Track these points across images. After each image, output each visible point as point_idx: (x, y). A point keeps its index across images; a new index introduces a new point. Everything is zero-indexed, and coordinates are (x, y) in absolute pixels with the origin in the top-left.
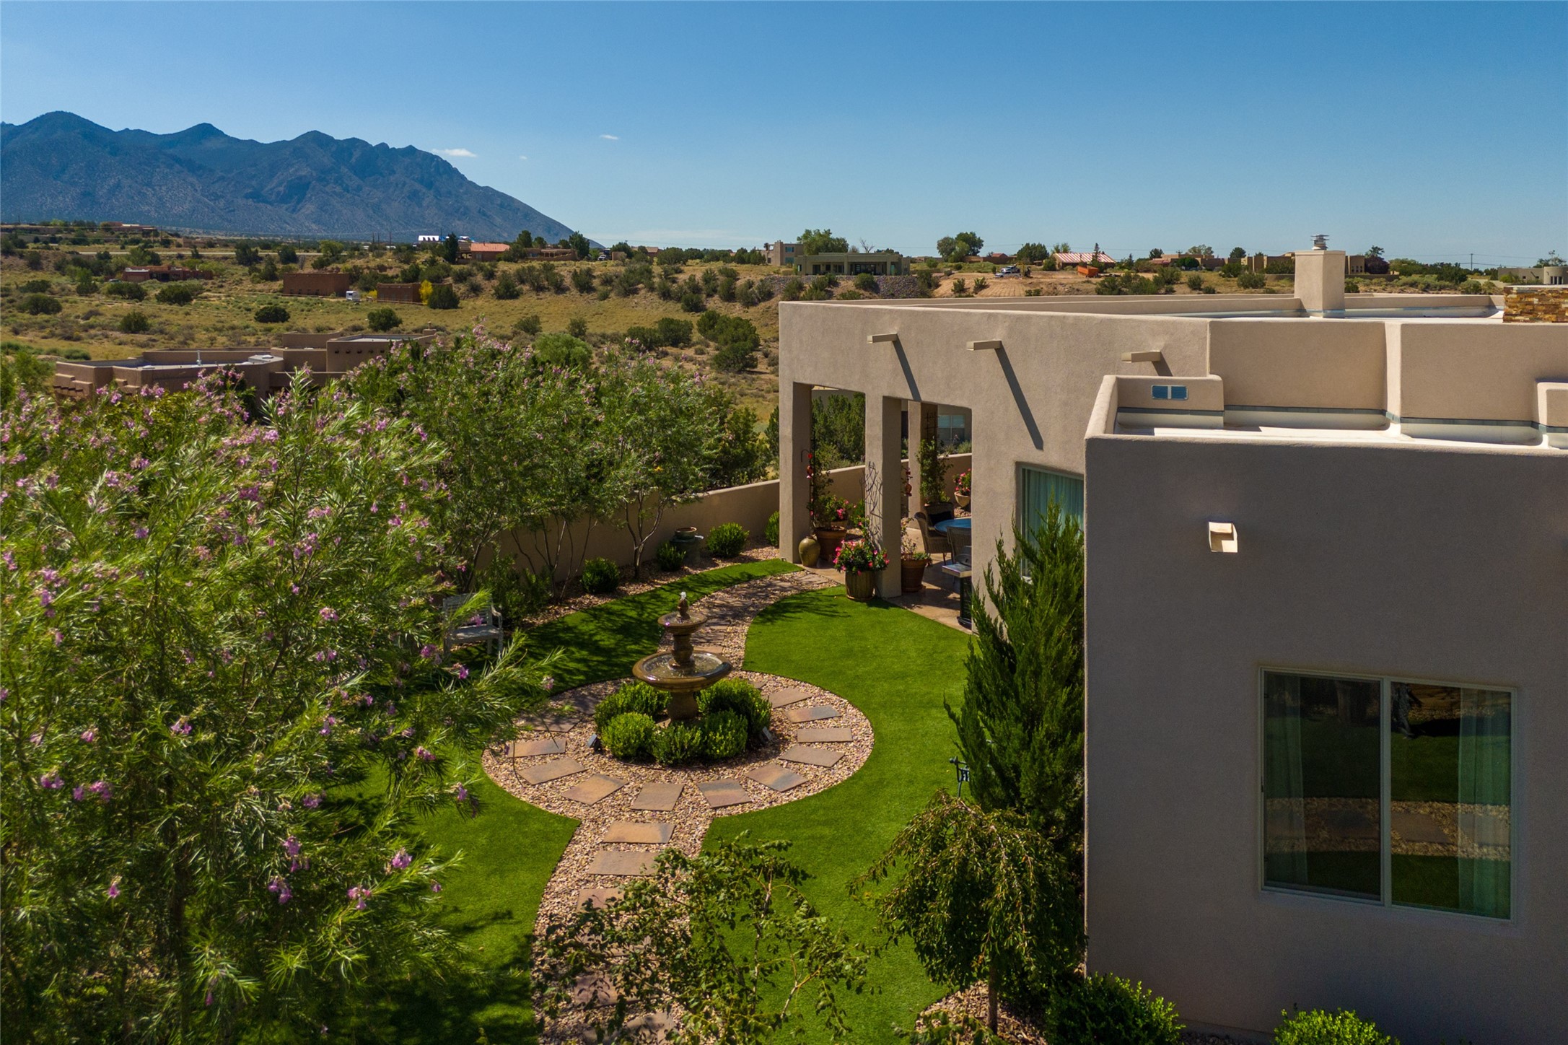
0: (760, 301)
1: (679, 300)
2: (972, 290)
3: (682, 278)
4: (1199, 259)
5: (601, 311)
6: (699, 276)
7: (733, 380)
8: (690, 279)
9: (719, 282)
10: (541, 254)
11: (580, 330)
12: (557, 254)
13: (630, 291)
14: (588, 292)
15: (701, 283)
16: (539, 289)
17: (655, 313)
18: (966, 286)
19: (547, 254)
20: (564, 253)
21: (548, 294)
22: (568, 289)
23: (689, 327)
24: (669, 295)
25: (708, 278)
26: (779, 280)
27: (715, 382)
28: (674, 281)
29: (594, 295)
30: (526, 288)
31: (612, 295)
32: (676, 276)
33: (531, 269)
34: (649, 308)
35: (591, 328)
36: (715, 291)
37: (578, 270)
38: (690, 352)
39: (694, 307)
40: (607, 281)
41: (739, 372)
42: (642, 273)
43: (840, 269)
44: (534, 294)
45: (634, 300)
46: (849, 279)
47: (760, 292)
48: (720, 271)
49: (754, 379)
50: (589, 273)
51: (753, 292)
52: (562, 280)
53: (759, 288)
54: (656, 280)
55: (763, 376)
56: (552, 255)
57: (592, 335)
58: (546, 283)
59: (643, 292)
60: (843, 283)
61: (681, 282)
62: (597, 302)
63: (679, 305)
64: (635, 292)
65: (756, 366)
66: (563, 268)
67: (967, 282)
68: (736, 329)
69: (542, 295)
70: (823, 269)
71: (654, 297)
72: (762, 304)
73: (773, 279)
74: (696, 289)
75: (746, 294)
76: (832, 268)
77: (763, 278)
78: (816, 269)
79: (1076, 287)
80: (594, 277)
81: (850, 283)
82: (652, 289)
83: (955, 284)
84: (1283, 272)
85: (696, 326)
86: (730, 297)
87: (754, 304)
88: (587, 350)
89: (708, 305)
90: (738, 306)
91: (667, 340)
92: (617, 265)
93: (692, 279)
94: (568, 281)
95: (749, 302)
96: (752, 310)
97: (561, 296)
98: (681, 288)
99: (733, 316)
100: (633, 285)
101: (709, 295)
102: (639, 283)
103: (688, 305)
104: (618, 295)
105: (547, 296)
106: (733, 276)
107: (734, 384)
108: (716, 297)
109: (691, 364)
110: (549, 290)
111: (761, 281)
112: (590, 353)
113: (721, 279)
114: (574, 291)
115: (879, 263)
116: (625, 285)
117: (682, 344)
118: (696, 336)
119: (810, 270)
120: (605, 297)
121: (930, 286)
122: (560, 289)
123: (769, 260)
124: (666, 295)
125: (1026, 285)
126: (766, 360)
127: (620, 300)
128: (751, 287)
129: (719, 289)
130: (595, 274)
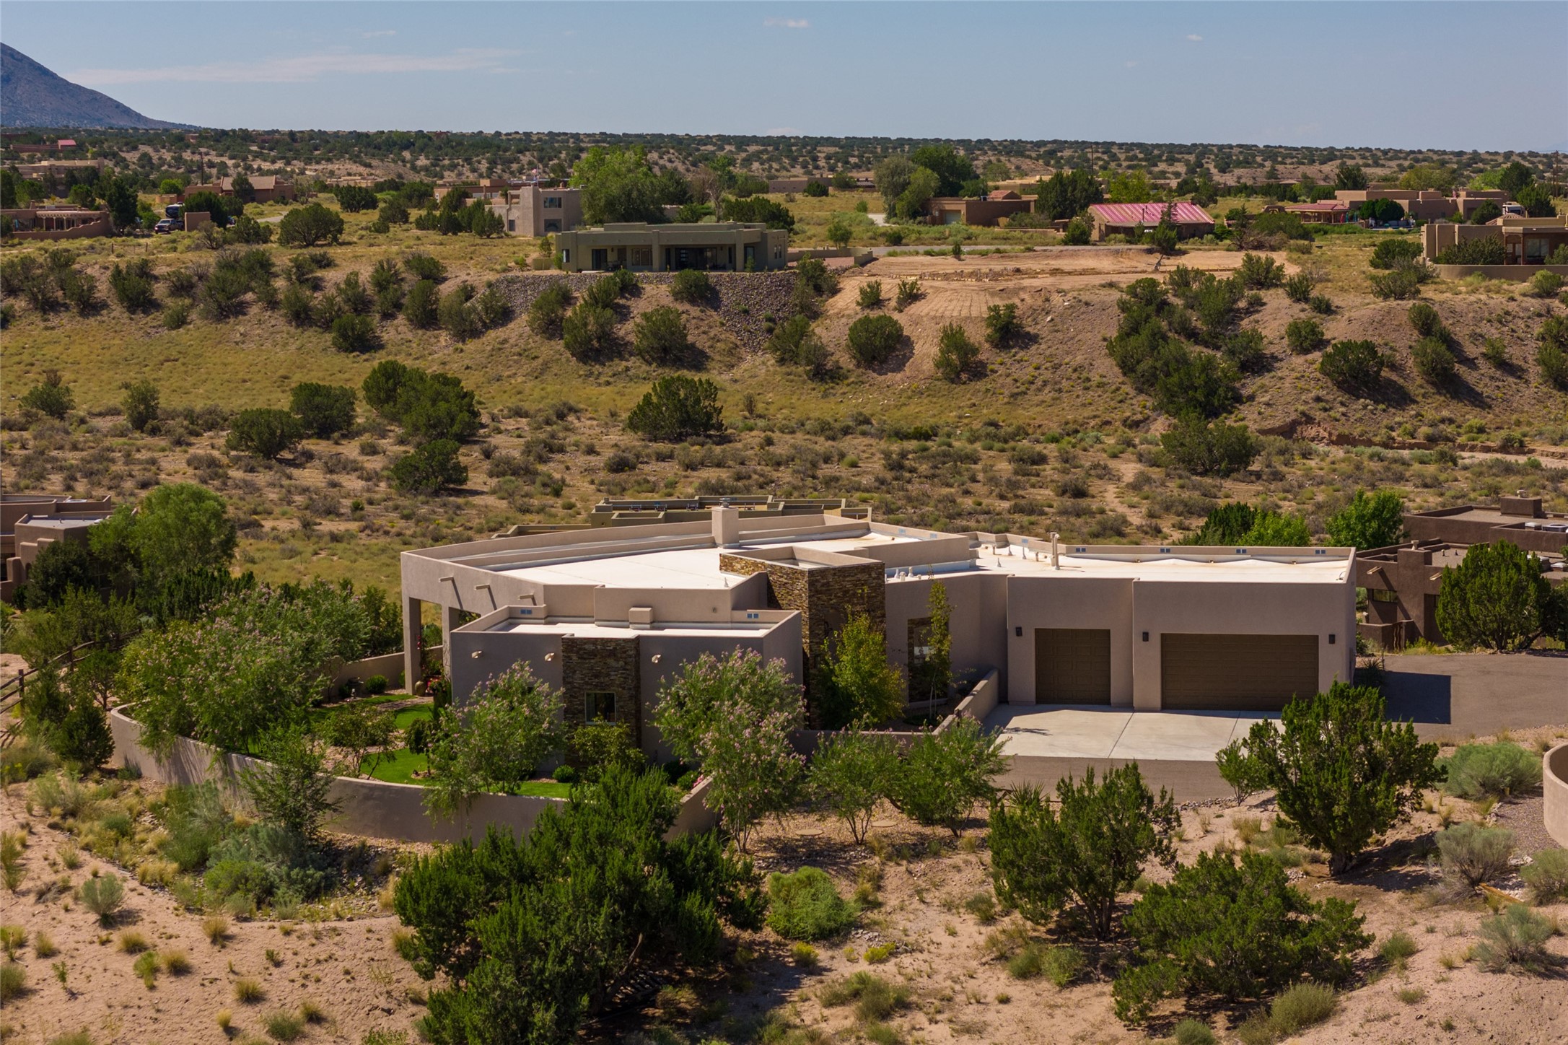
0: (487, 327)
1: (327, 326)
2: (893, 303)
3: (333, 277)
4: (1404, 203)
5: (174, 354)
6: (366, 273)
7: (424, 510)
8: (348, 282)
9: (406, 287)
10: (37, 221)
11: (148, 406)
12: (70, 222)
13: (228, 309)
14: (146, 312)
15: (370, 289)
16: (47, 306)
17: (281, 355)
18: (883, 295)
19: (50, 223)
20: (85, 220)
21: (65, 317)
22: (104, 305)
23: (347, 398)
24: (308, 317)
25: (385, 279)
26: (525, 283)
27: (394, 515)
28: (317, 285)
29: (159, 317)
30: (20, 304)
31: (194, 315)
32: (319, 274)
33: (27, 263)
34: (268, 344)
35: (166, 401)
36: (398, 306)
37: (123, 266)
38: (351, 450)
39: (360, 343)
40: (182, 287)
41: (436, 493)
42: (250, 269)
43: (644, 259)
44: (36, 317)
45: (239, 327)
46: (660, 281)
47: (486, 310)
48: (407, 263)
49: (459, 507)
50: (144, 271)
51: (474, 309)
52: (92, 288)
53: (484, 302)
54: (280, 283)
55: (476, 500)
56: (60, 223)
57: (172, 415)
58: (60, 293)
59: (254, 310)
60: (649, 289)
61: (331, 291)
62: (165, 332)
63: (329, 337)
64: (240, 309)
65: (465, 481)
66: (91, 258)
67: (884, 288)
68: (434, 402)
69: (54, 320)
70: (612, 257)
71: (277, 320)
72: (492, 334)
73: (511, 282)
74: (360, 304)
75: (459, 313)
76: (629, 257)
77: (492, 277)
78: (599, 259)
79: (1085, 297)
80: (156, 278)
81: (664, 288)
82: (272, 304)
83: (862, 291)
84: (1474, 261)
85: (361, 394)
86: (427, 318)
87: (475, 334)
88: (220, 504)
89: (385, 337)
90: (444, 337)
91: (308, 425)
92: (198, 248)
93: (352, 282)
94: (103, 289)
95: (467, 331)
96: (471, 345)
97: (92, 321)
98: (330, 300)
99: (431, 368)
100: (236, 295)
101: (387, 316)
102: (248, 289)
103: (344, 336)
104: (206, 315)
105: (66, 322)
106: (432, 273)
107: (426, 519)
108: (401, 319)
109: (354, 476)
110: (67, 307)
111: (490, 285)
112: (223, 506)
113: (411, 280)
114: (118, 310)
115: (722, 247)
116: (220, 297)
117: (336, 435)
118: (363, 413)
119: (588, 259)
120: (179, 321)
121: (819, 290)
122: (89, 306)
123: (512, 225)
124: (302, 316)
125: (993, 295)
126: (487, 465)
127: (208, 328)
128: (469, 298)
129: (405, 301)
130: (156, 272)
